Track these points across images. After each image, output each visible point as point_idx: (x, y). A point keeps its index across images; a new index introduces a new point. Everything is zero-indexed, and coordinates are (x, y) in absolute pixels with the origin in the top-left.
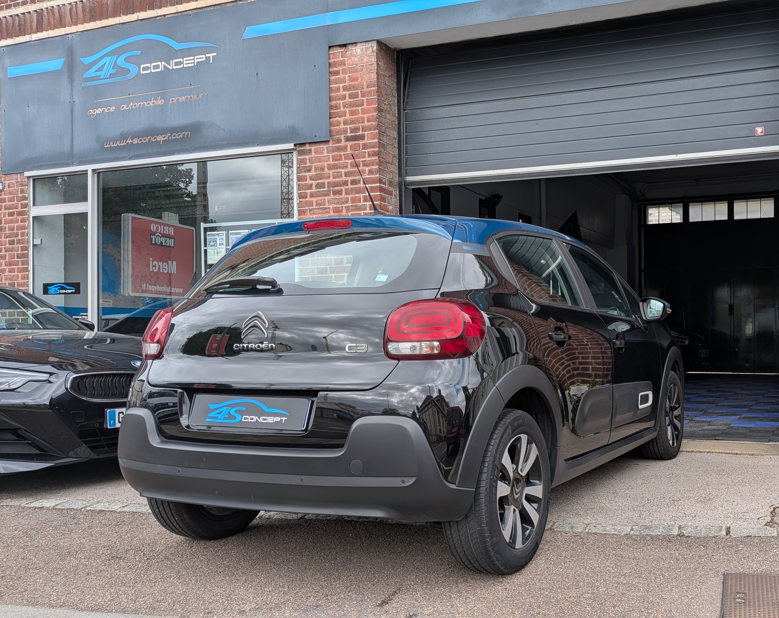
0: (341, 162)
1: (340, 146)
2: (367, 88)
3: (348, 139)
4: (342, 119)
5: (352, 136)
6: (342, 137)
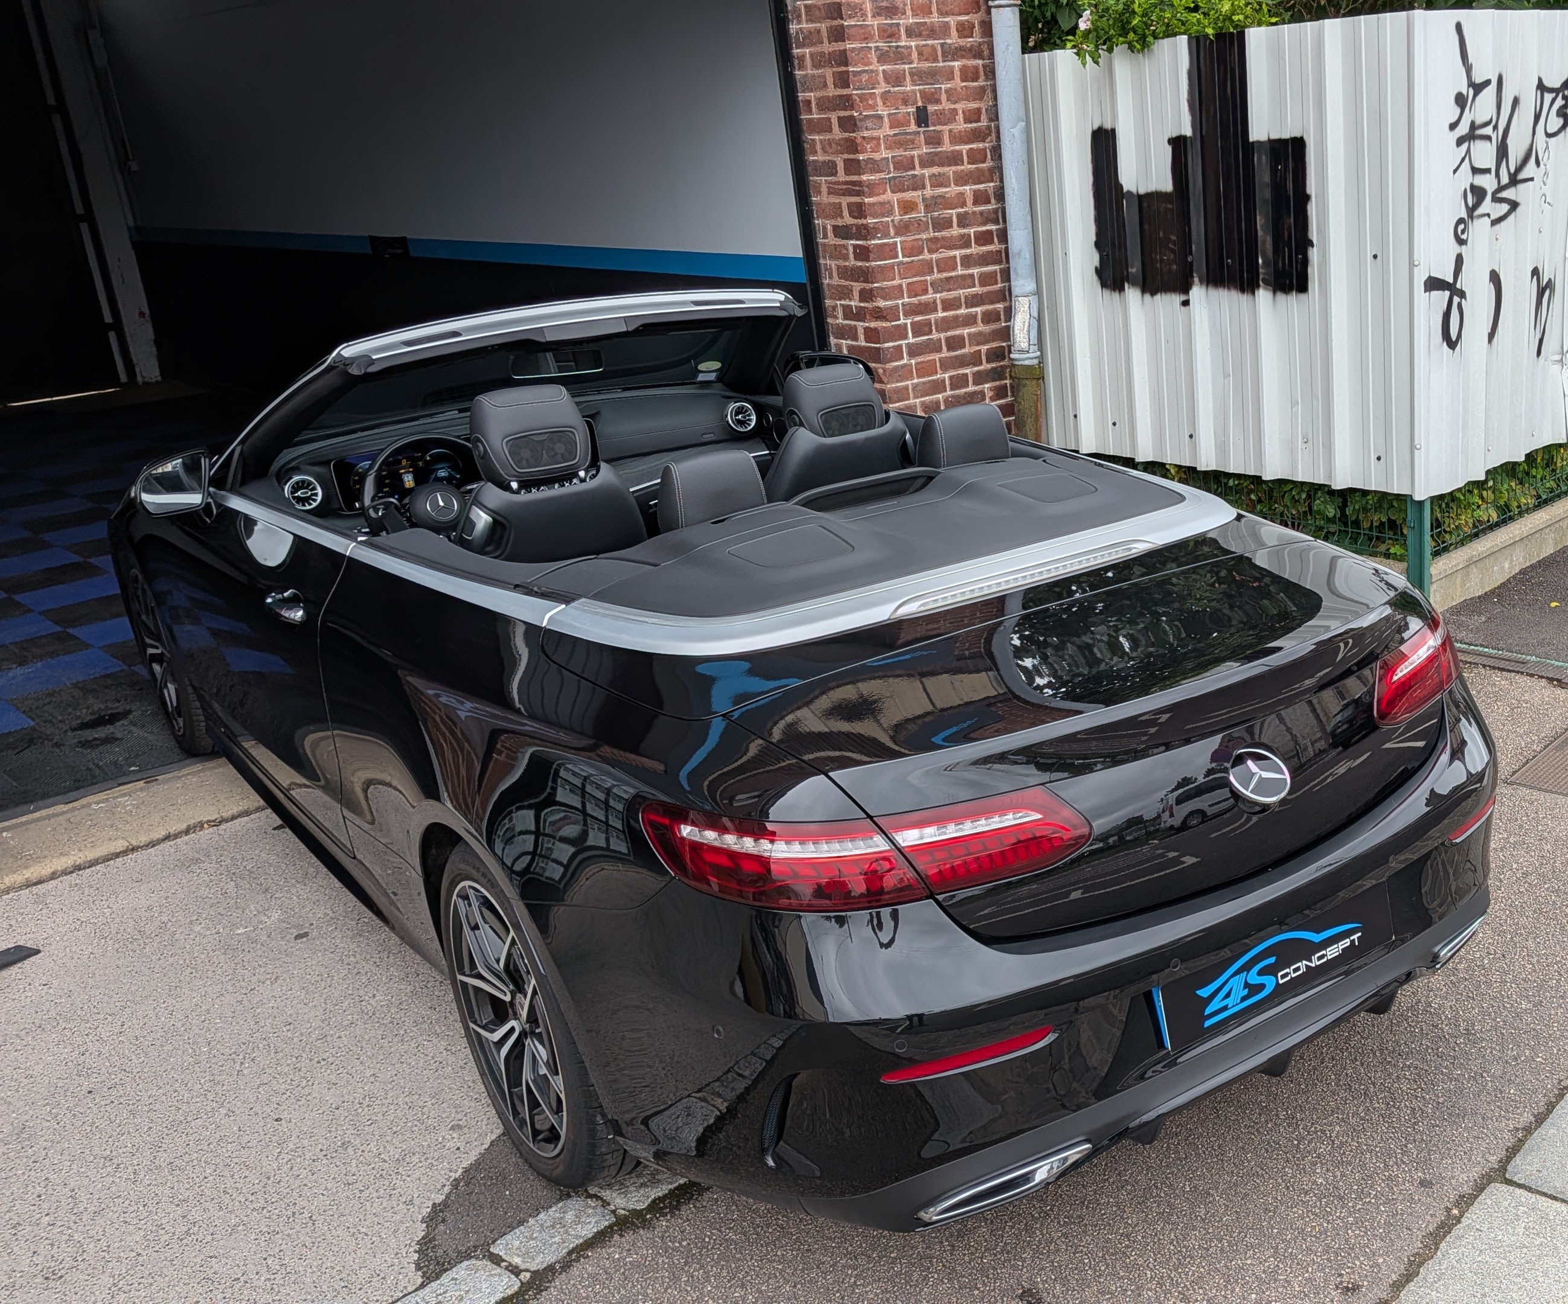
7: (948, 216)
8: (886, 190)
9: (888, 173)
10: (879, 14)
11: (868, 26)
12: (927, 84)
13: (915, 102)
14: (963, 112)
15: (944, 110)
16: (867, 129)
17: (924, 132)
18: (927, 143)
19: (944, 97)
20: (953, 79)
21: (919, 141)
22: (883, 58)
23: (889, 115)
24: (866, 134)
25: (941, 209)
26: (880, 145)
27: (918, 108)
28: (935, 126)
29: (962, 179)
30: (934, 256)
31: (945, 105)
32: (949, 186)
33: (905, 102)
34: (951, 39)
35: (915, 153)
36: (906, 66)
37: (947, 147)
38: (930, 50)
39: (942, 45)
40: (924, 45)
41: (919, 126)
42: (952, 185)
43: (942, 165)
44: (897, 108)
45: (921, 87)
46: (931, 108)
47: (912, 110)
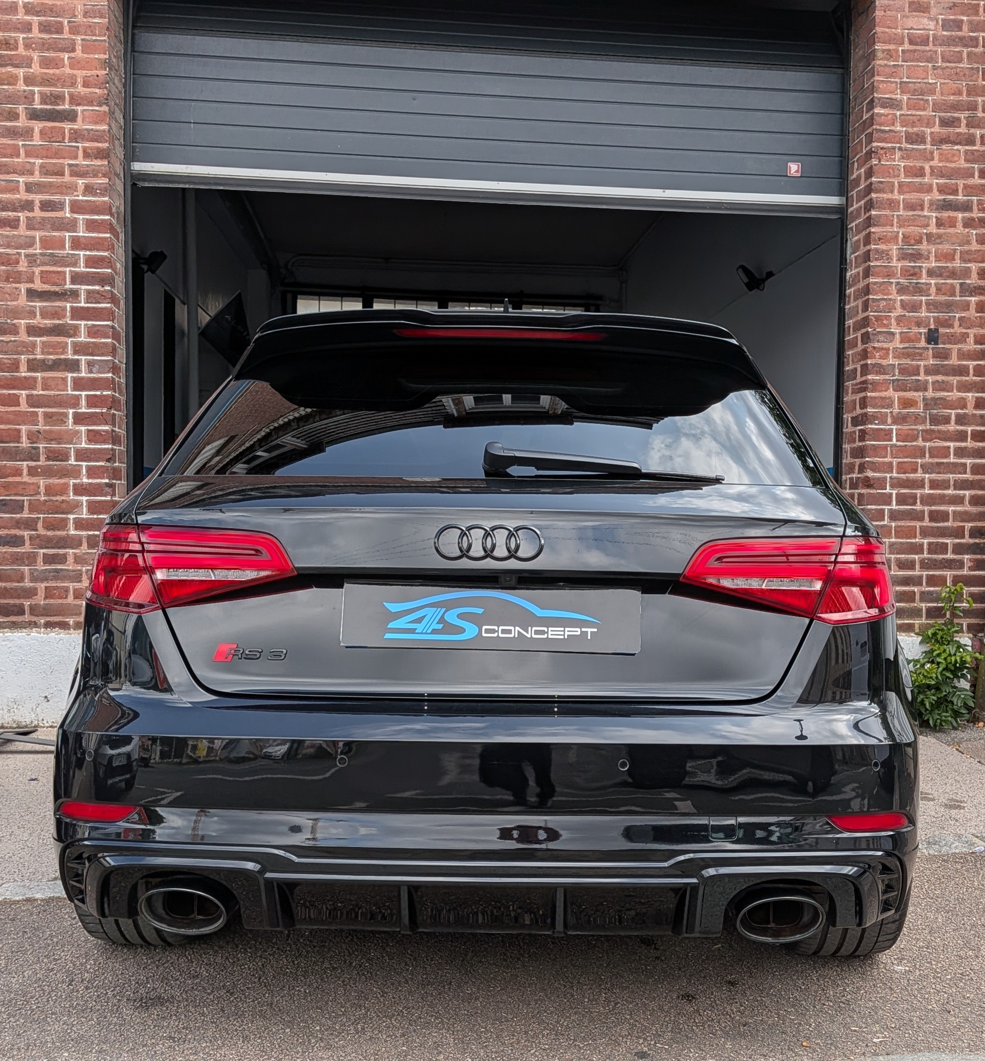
0: (16, 160)
1: (16, 127)
2: (84, 17)
3: (34, 115)
4: (21, 72)
5: (46, 110)
6: (21, 109)
7: (946, 414)
8: (888, 388)
9: (892, 376)
10: (903, 259)
11: (892, 266)
12: (942, 313)
13: (929, 324)
14: (975, 335)
15: (955, 333)
16: (878, 341)
17: (933, 349)
18: (934, 357)
19: (957, 324)
20: (968, 310)
21: (927, 355)
22: (902, 290)
23: (901, 333)
24: (876, 345)
25: (941, 408)
26: (888, 354)
27: (930, 330)
28: (945, 344)
29: (965, 387)
30: (927, 444)
31: (957, 329)
32: (952, 391)
33: (918, 324)
34: (972, 280)
35: (922, 363)
36: (924, 298)
37: (954, 361)
38: (948, 287)
39: (961, 284)
40: (943, 284)
41: (929, 343)
42: (955, 391)
43: (947, 374)
44: (910, 329)
45: (936, 314)
46: (942, 330)
47: (923, 330)
